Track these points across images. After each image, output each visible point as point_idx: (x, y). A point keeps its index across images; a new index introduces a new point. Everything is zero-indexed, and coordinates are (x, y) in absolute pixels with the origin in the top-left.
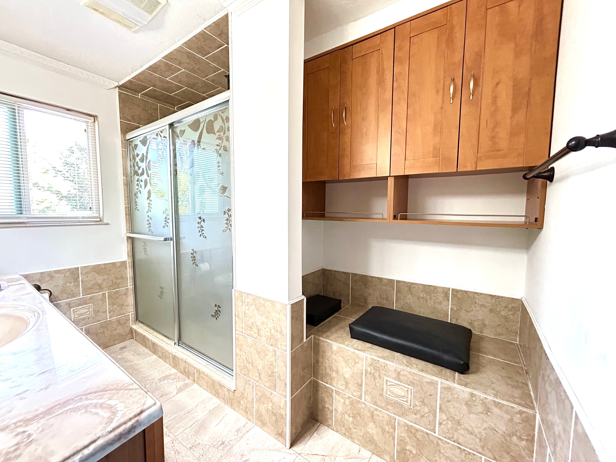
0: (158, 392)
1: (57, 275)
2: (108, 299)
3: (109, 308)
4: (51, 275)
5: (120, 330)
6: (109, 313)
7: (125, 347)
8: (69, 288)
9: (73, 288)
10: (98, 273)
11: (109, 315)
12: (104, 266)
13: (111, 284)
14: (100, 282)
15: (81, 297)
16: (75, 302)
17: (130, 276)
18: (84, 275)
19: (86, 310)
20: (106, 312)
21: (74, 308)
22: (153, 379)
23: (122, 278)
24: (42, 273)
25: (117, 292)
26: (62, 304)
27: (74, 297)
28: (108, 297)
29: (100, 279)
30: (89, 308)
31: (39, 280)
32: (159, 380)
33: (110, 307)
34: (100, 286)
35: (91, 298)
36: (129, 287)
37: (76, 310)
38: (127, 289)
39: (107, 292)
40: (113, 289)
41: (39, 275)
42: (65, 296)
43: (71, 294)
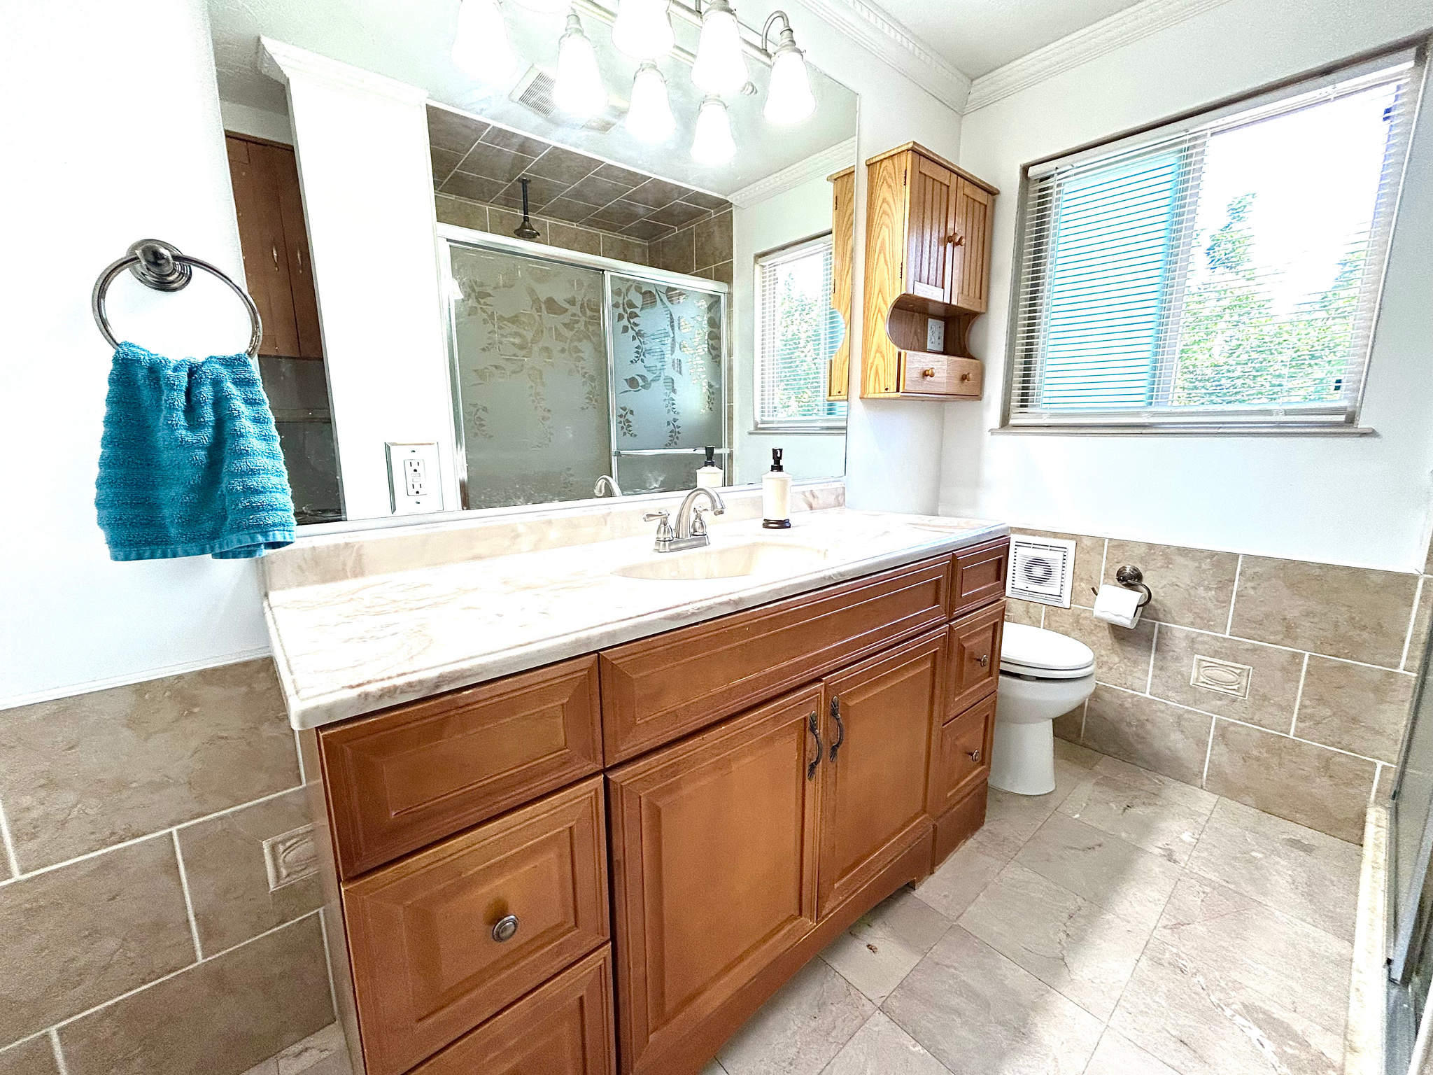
0: (1193, 1023)
1: (1180, 560)
2: (1306, 678)
3: (1302, 706)
4: (1167, 555)
5: (1321, 788)
6: (1300, 719)
7: (1308, 849)
8: (1203, 601)
9: (1210, 605)
10: (1294, 586)
11: (1297, 727)
12: (1318, 572)
13: (1329, 634)
14: (1291, 614)
15: (1227, 636)
16: (1206, 643)
17: (1416, 635)
18: (1248, 580)
19: (1231, 677)
20: (1288, 709)
21: (1203, 658)
22: (1238, 986)
23: (1379, 629)
24: (1151, 546)
25: (1344, 668)
26: (1177, 634)
27: (1209, 628)
28: (1308, 672)
29: (1293, 608)
30: (1239, 675)
31: (1142, 560)
32: (1245, 1006)
33: (1307, 703)
34: (1288, 628)
35: (1255, 650)
36: (1400, 670)
37: (1205, 664)
38: (1390, 675)
39: (1307, 654)
40: (1332, 652)
41: (1143, 549)
42: (1189, 617)
43: (1202, 618)
